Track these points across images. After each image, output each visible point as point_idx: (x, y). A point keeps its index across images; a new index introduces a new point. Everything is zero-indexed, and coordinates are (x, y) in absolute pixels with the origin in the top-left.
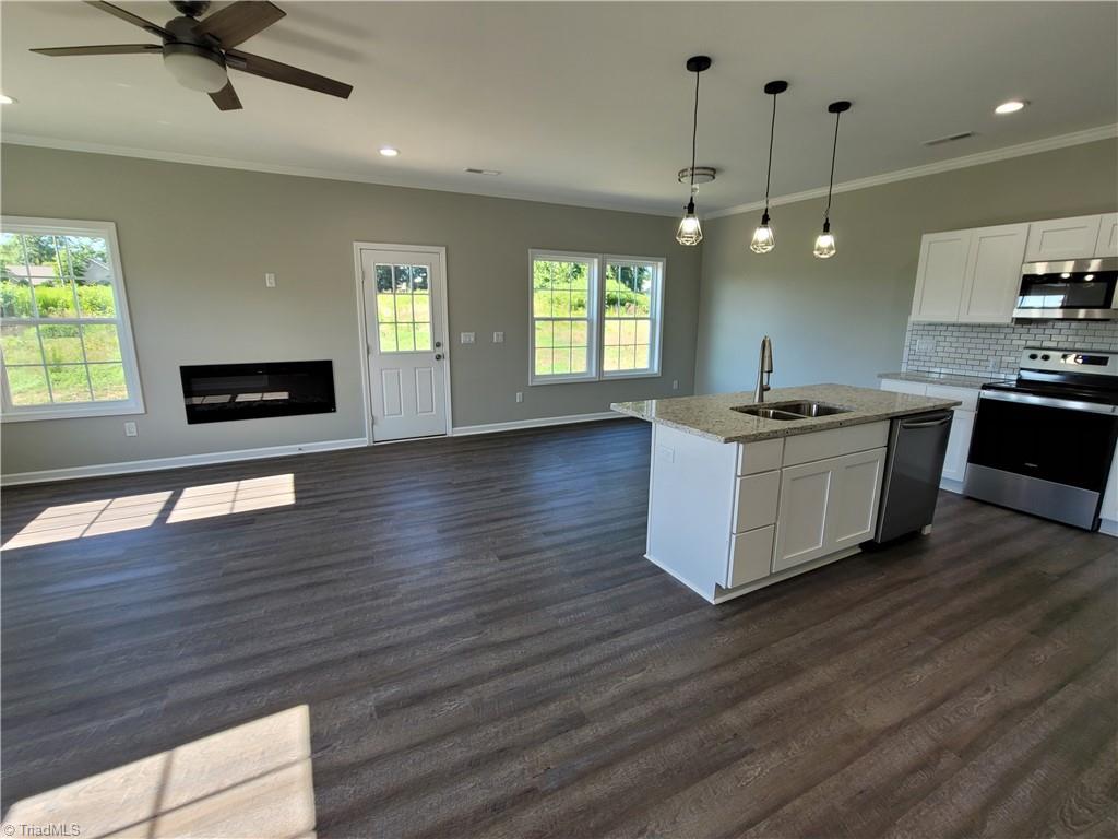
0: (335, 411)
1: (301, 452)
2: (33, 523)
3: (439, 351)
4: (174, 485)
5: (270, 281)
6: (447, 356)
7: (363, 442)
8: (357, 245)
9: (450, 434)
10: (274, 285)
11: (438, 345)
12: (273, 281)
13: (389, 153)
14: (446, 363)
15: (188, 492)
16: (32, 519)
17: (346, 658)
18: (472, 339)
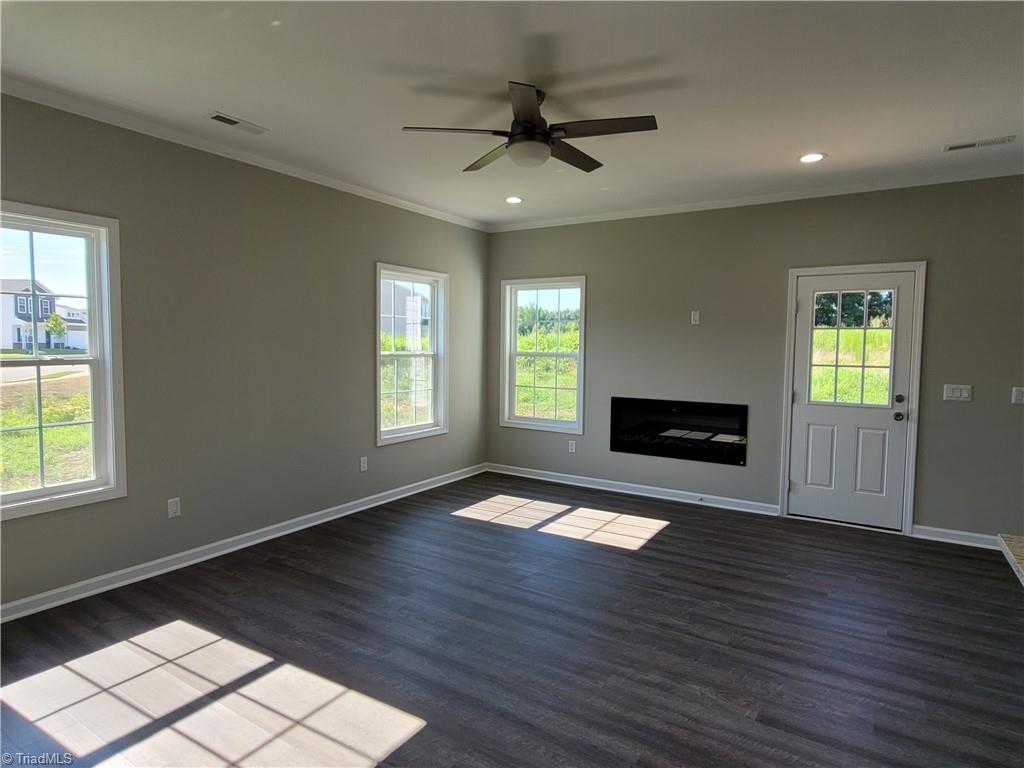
0: (744, 465)
1: (700, 503)
2: (483, 502)
3: (900, 408)
4: (573, 501)
5: (695, 318)
6: (914, 416)
7: (774, 510)
8: (793, 272)
9: (907, 532)
10: (698, 323)
11: (900, 399)
12: (697, 317)
13: (811, 158)
14: (912, 427)
15: (582, 512)
16: (484, 499)
17: (493, 707)
18: (965, 395)
